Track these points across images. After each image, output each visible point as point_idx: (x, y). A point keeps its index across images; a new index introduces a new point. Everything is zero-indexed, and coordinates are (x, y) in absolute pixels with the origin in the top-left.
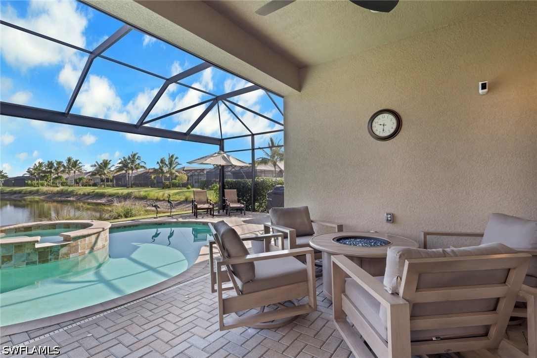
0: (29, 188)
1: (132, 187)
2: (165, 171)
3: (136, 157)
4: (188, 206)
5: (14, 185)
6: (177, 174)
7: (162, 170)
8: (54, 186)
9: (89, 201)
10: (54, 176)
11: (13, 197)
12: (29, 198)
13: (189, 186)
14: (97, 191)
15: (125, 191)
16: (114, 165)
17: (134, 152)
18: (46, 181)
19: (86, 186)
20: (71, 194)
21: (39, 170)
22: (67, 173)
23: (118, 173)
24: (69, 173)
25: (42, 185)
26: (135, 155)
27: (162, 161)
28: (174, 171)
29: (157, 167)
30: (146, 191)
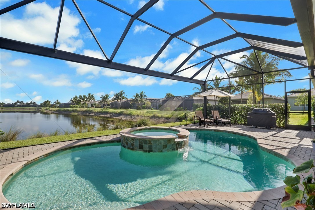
0: (72, 109)
1: (120, 109)
2: (139, 100)
3: (123, 93)
4: (155, 119)
5: (64, 107)
6: (145, 102)
7: (137, 99)
8: (82, 108)
9: (101, 115)
10: (82, 103)
11: (65, 113)
12: (73, 113)
13: (152, 109)
14: (104, 110)
15: (119, 111)
16: (111, 97)
17: (122, 90)
18: (79, 105)
19: (97, 108)
20: (91, 112)
21: (76, 100)
22: (88, 101)
23: (113, 101)
24: (89, 101)
25: (77, 107)
26: (122, 92)
27: (137, 95)
28: (143, 100)
29: (134, 98)
30: (130, 111)
